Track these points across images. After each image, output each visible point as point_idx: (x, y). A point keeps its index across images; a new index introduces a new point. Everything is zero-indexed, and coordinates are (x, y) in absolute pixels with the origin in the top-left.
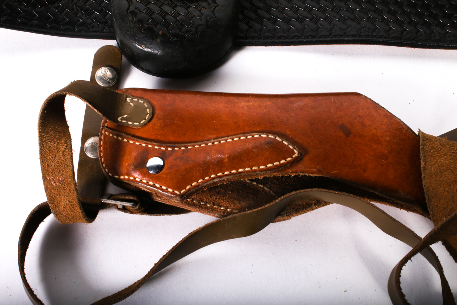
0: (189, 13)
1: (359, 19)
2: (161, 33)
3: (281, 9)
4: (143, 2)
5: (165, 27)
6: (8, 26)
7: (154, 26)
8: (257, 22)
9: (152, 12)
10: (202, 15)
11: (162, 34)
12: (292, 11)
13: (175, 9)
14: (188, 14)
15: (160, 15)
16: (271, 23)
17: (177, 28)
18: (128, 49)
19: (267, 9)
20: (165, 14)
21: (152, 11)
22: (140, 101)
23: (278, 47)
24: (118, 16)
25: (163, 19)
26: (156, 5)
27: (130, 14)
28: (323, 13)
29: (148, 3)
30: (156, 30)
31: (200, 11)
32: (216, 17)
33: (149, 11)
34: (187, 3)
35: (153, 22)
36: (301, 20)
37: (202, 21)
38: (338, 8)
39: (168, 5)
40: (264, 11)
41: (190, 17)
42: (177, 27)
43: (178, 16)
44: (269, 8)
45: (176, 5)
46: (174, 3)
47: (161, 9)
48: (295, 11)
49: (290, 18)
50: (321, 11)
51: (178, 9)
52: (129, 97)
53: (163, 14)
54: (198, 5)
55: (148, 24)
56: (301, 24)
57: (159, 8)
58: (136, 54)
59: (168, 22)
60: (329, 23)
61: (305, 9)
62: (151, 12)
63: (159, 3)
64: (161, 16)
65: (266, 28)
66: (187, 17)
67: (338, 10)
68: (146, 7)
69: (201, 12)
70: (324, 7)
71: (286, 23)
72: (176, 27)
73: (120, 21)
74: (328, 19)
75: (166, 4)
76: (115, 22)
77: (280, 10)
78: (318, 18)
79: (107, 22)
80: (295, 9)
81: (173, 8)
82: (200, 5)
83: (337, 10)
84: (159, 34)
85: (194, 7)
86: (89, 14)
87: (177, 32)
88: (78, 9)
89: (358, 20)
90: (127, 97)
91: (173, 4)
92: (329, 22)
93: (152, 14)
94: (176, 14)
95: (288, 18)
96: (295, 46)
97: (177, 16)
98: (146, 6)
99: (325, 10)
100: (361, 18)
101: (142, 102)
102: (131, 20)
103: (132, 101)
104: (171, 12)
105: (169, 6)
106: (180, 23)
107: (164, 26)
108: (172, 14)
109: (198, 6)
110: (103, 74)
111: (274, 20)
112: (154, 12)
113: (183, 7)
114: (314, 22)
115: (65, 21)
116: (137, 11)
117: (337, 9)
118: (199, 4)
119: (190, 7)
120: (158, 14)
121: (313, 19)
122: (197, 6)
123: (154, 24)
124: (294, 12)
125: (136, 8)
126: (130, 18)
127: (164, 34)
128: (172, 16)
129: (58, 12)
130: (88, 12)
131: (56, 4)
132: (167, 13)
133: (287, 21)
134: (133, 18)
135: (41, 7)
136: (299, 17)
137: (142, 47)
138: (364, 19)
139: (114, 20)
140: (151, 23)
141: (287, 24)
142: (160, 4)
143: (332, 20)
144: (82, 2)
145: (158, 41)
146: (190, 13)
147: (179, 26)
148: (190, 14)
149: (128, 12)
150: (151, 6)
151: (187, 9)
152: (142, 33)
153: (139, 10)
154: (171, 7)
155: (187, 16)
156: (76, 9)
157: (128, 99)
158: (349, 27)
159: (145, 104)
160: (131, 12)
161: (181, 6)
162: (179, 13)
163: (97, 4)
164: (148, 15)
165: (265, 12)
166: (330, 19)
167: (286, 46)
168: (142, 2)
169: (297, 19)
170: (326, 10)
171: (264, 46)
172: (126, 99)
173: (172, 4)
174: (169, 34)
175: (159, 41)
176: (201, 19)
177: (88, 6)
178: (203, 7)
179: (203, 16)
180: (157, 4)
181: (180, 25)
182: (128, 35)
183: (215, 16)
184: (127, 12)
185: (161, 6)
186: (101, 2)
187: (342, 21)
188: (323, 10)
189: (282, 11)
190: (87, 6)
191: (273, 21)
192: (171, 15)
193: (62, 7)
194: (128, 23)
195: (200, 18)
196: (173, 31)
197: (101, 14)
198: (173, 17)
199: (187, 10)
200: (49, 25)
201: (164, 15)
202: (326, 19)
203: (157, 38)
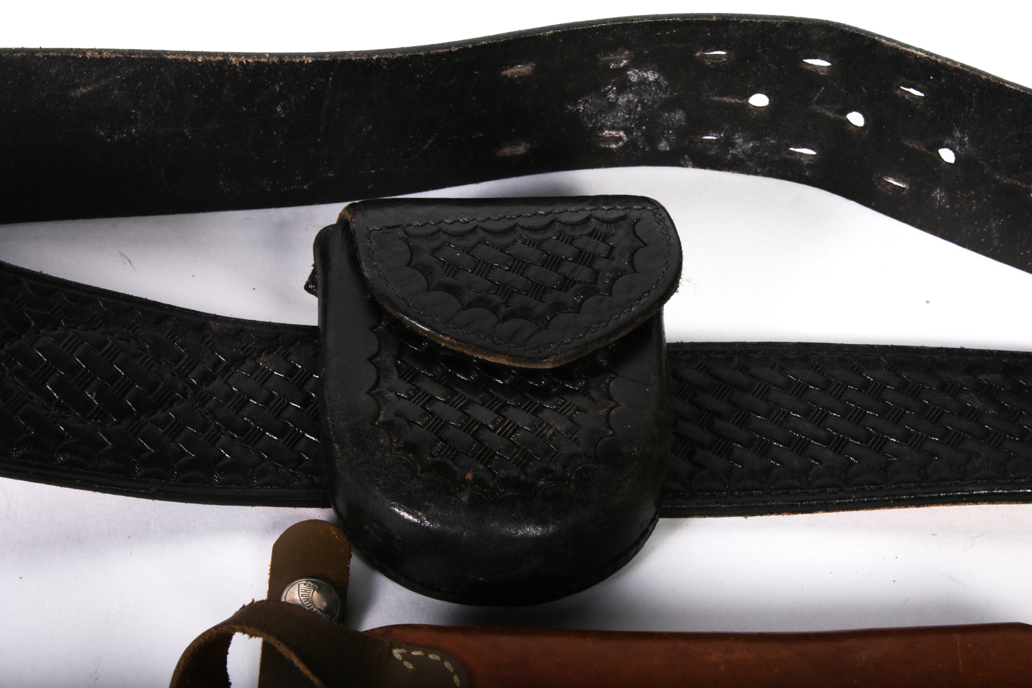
0: (542, 424)
1: (996, 437)
2: (469, 476)
3: (779, 415)
4: (416, 398)
5: (481, 462)
6: (31, 473)
7: (452, 459)
8: (717, 451)
9: (442, 423)
10: (578, 429)
11: (473, 479)
12: (811, 420)
13: (504, 414)
14: (540, 426)
15: (464, 431)
16: (754, 452)
17: (514, 463)
18: (375, 525)
19: (740, 416)
20: (477, 427)
21: (442, 420)
22: (431, 657)
23: (779, 516)
24: (348, 435)
25: (473, 440)
26: (451, 405)
27: (382, 430)
28: (897, 422)
29: (428, 401)
30: (456, 468)
31: (570, 418)
32: (614, 434)
33: (435, 422)
34: (534, 399)
35: (446, 448)
36: (836, 445)
37: (578, 443)
38: (936, 411)
39: (482, 405)
40: (732, 423)
41: (545, 434)
42: (513, 460)
43: (514, 432)
44: (746, 415)
45: (505, 406)
46: (497, 399)
47: (466, 413)
48: (818, 421)
49: (805, 439)
50: (890, 419)
51: (512, 413)
52: (399, 647)
53: (472, 427)
54: (563, 403)
55: (433, 456)
56: (839, 453)
57: (460, 414)
58: (398, 537)
59: (486, 448)
60: (917, 448)
61: (843, 417)
62: (438, 424)
63: (459, 401)
64: (468, 433)
65: (742, 467)
66: (537, 435)
67: (937, 416)
68: (424, 411)
69: (575, 420)
70: (896, 409)
71: (797, 452)
72: (509, 460)
73: (355, 449)
74: (913, 438)
75: (476, 403)
76: (339, 454)
77: (777, 418)
78: (883, 438)
79: (302, 460)
80: (817, 416)
81: (498, 412)
82: (570, 404)
83: (933, 414)
84: (464, 481)
85: (554, 409)
86: (249, 440)
87: (515, 473)
88: (218, 426)
89: (994, 440)
90: (392, 646)
91: (495, 401)
92: (915, 447)
93: (442, 428)
94: (508, 428)
95: (801, 438)
96: (829, 514)
97: (510, 432)
98: (423, 407)
99: (899, 416)
100: (1001, 435)
101: (438, 658)
102: (386, 445)
103: (407, 657)
104: (493, 422)
105: (488, 407)
106: (520, 451)
107: (477, 459)
108: (496, 429)
109: (564, 406)
110: (302, 598)
111: (762, 445)
112: (447, 423)
113: (524, 409)
114: (875, 449)
115: (184, 459)
116: (402, 421)
117: (932, 411)
118: (565, 401)
119: (542, 408)
120: (460, 428)
121: (872, 441)
122: (561, 406)
123: (449, 456)
124: (815, 422)
125: (398, 414)
126: (382, 441)
127: (478, 480)
128: (498, 432)
129: (165, 434)
130: (248, 433)
131: (160, 414)
132: (482, 424)
133: (800, 447)
134: (391, 441)
135: (118, 423)
136: (830, 436)
137: (418, 517)
138: (1011, 436)
139: (334, 446)
140: (442, 453)
141: (800, 455)
142: (462, 403)
143: (922, 440)
144: (229, 407)
145: (463, 499)
146: (544, 425)
147: (517, 459)
148: (546, 427)
149: (375, 426)
150: (437, 408)
151: (535, 413)
152: (418, 478)
153: (405, 418)
154: (491, 409)
155: (536, 433)
156: (213, 427)
157: (397, 653)
158: (973, 458)
159: (447, 664)
160: (384, 423)
161: (516, 407)
162: (514, 424)
163: (272, 411)
164: (432, 432)
165: (737, 424)
166: (919, 438)
167: (802, 513)
168: (412, 397)
169: (828, 441)
170: (902, 416)
171: (740, 516)
172: (391, 654)
173: (493, 402)
174: (493, 479)
175: (465, 499)
176: (576, 438)
177: (245, 419)
178: (578, 409)
179: (580, 430)
180: (453, 403)
181: (520, 456)
182: (379, 486)
183: (611, 432)
184: (373, 424)
185: (465, 406)
186: (282, 407)
187: (951, 444)
188: (896, 416)
189: (783, 421)
190: (243, 417)
191: (760, 448)
192: (494, 431)
193: (176, 421)
194: (379, 454)
195: (571, 438)
196: (503, 471)
197: (284, 440)
198: (499, 434)
199: (538, 417)
200: (139, 471)
201: (474, 429)
202: (905, 438)
203: (460, 490)
